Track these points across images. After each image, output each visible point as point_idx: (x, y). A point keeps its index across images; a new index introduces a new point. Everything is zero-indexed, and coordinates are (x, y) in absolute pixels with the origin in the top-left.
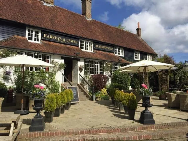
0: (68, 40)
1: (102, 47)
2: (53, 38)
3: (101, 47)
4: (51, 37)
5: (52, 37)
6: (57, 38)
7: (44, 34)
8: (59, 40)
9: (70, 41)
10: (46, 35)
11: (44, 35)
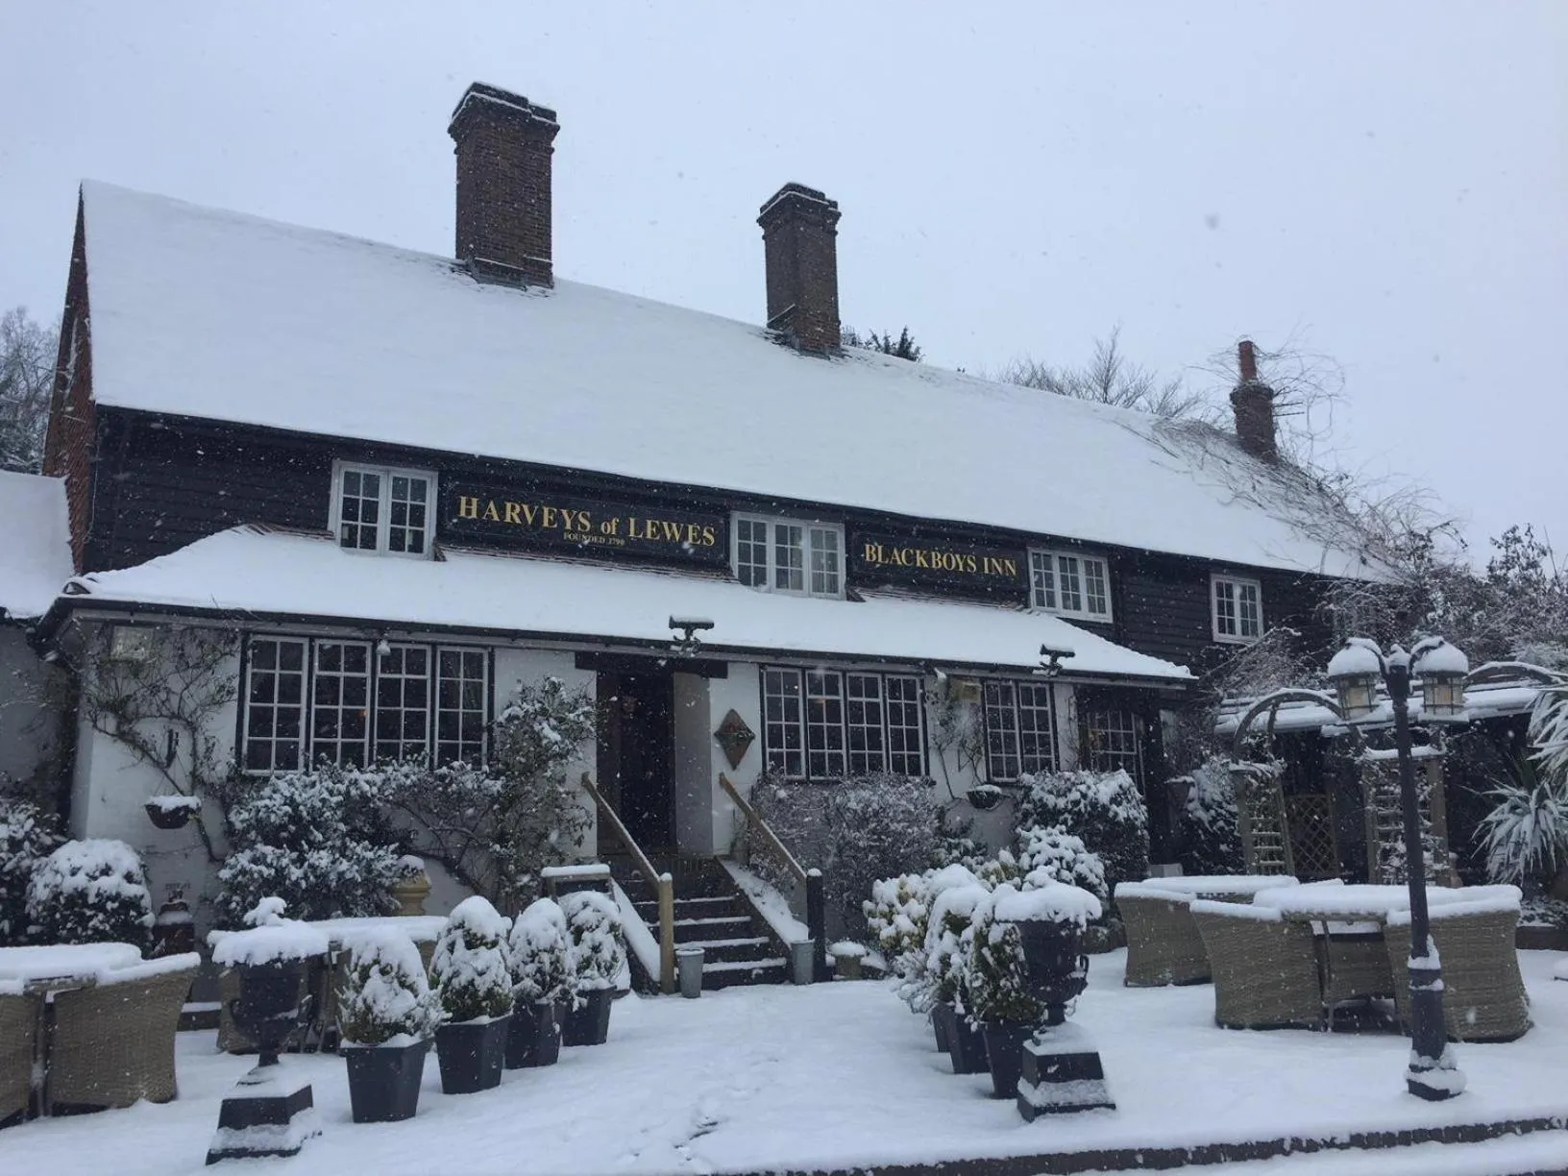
0: (641, 527)
1: (920, 560)
2: (530, 519)
3: (911, 558)
4: (512, 514)
5: (522, 515)
6: (559, 518)
7: (463, 499)
8: (574, 531)
9: (660, 529)
10: (475, 501)
11: (463, 507)
